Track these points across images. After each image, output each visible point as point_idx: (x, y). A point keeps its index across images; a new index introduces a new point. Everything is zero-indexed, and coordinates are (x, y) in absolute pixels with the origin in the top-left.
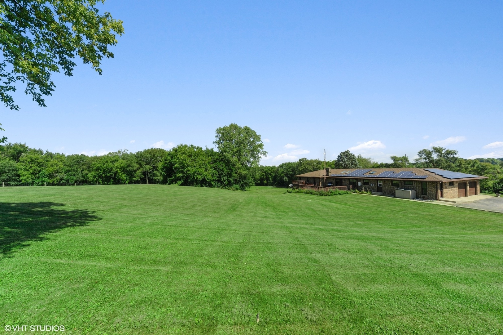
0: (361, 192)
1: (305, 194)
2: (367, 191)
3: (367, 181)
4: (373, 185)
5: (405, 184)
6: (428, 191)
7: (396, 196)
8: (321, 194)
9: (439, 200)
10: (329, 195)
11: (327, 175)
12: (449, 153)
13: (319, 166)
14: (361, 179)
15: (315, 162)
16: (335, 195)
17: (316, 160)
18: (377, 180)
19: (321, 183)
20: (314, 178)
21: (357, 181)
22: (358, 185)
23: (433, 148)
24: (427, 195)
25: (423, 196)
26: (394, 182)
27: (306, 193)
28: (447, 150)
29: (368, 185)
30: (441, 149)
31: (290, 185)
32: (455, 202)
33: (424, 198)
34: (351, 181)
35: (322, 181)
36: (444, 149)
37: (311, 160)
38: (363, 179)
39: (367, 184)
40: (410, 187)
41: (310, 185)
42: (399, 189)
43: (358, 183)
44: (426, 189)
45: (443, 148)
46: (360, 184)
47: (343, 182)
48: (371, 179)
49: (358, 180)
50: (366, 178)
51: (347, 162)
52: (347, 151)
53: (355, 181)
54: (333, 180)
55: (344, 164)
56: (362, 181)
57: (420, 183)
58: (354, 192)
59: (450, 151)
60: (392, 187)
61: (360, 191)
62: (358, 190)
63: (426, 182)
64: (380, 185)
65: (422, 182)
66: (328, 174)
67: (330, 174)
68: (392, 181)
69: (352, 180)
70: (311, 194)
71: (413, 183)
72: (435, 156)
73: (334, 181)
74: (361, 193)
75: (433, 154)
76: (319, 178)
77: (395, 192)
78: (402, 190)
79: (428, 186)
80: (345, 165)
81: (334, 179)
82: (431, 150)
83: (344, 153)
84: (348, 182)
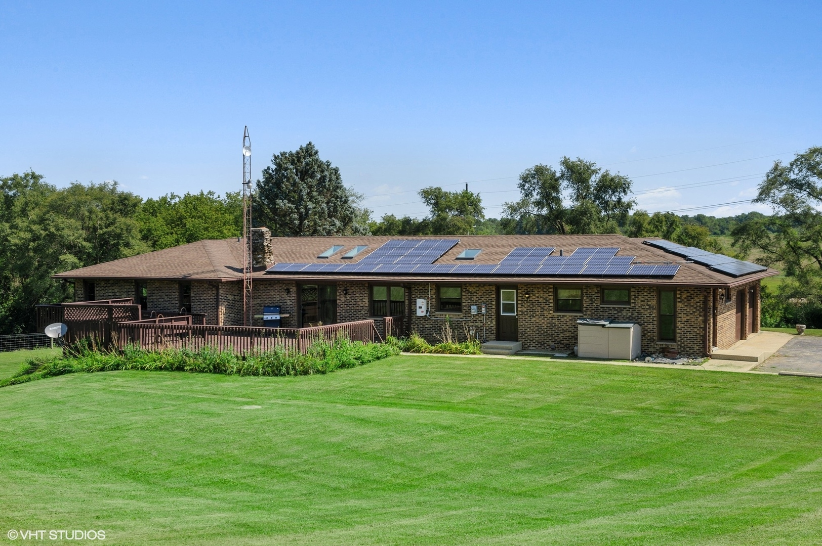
0: (438, 346)
1: (176, 374)
2: (462, 339)
3: (451, 294)
4: (479, 309)
5: (603, 302)
6: (679, 325)
7: (580, 354)
8: (276, 369)
9: (711, 357)
10: (318, 372)
11: (255, 270)
12: (610, 187)
13: (121, 220)
14: (426, 283)
15: (100, 199)
16: (343, 366)
17: (102, 189)
18: (499, 287)
19: (222, 309)
20: (185, 286)
21: (410, 293)
22: (412, 312)
23: (565, 162)
24: (674, 340)
25: (664, 344)
26: (564, 294)
27: (180, 368)
28: (604, 176)
29: (460, 310)
30: (588, 168)
31: (53, 331)
32: (754, 359)
33: (667, 353)
34: (380, 294)
35: (228, 300)
36: (595, 172)
37: (76, 189)
38: (439, 286)
39: (455, 305)
40: (621, 310)
41: (175, 323)
42: (591, 322)
43: (412, 303)
44: (674, 316)
45: (593, 168)
46: (424, 309)
47: (341, 299)
48: (470, 284)
49: (412, 288)
50: (455, 279)
51: (311, 205)
52: (309, 151)
53: (398, 294)
54: (288, 291)
55: (300, 214)
56: (432, 293)
57: (654, 294)
58: (407, 350)
59: (612, 179)
60: (556, 314)
61: (432, 342)
62: (421, 336)
63: (675, 288)
64: (508, 308)
65: (660, 289)
66: (258, 264)
67: (272, 262)
68: (556, 287)
69: (384, 289)
70: (218, 369)
71: (629, 296)
72: (567, 198)
73: (290, 300)
74: (436, 352)
75: (561, 187)
76: (214, 284)
77: (576, 338)
78: (603, 326)
79: (679, 305)
80: (302, 218)
81: (293, 289)
82: (557, 169)
83: (295, 159)
84: (366, 300)
